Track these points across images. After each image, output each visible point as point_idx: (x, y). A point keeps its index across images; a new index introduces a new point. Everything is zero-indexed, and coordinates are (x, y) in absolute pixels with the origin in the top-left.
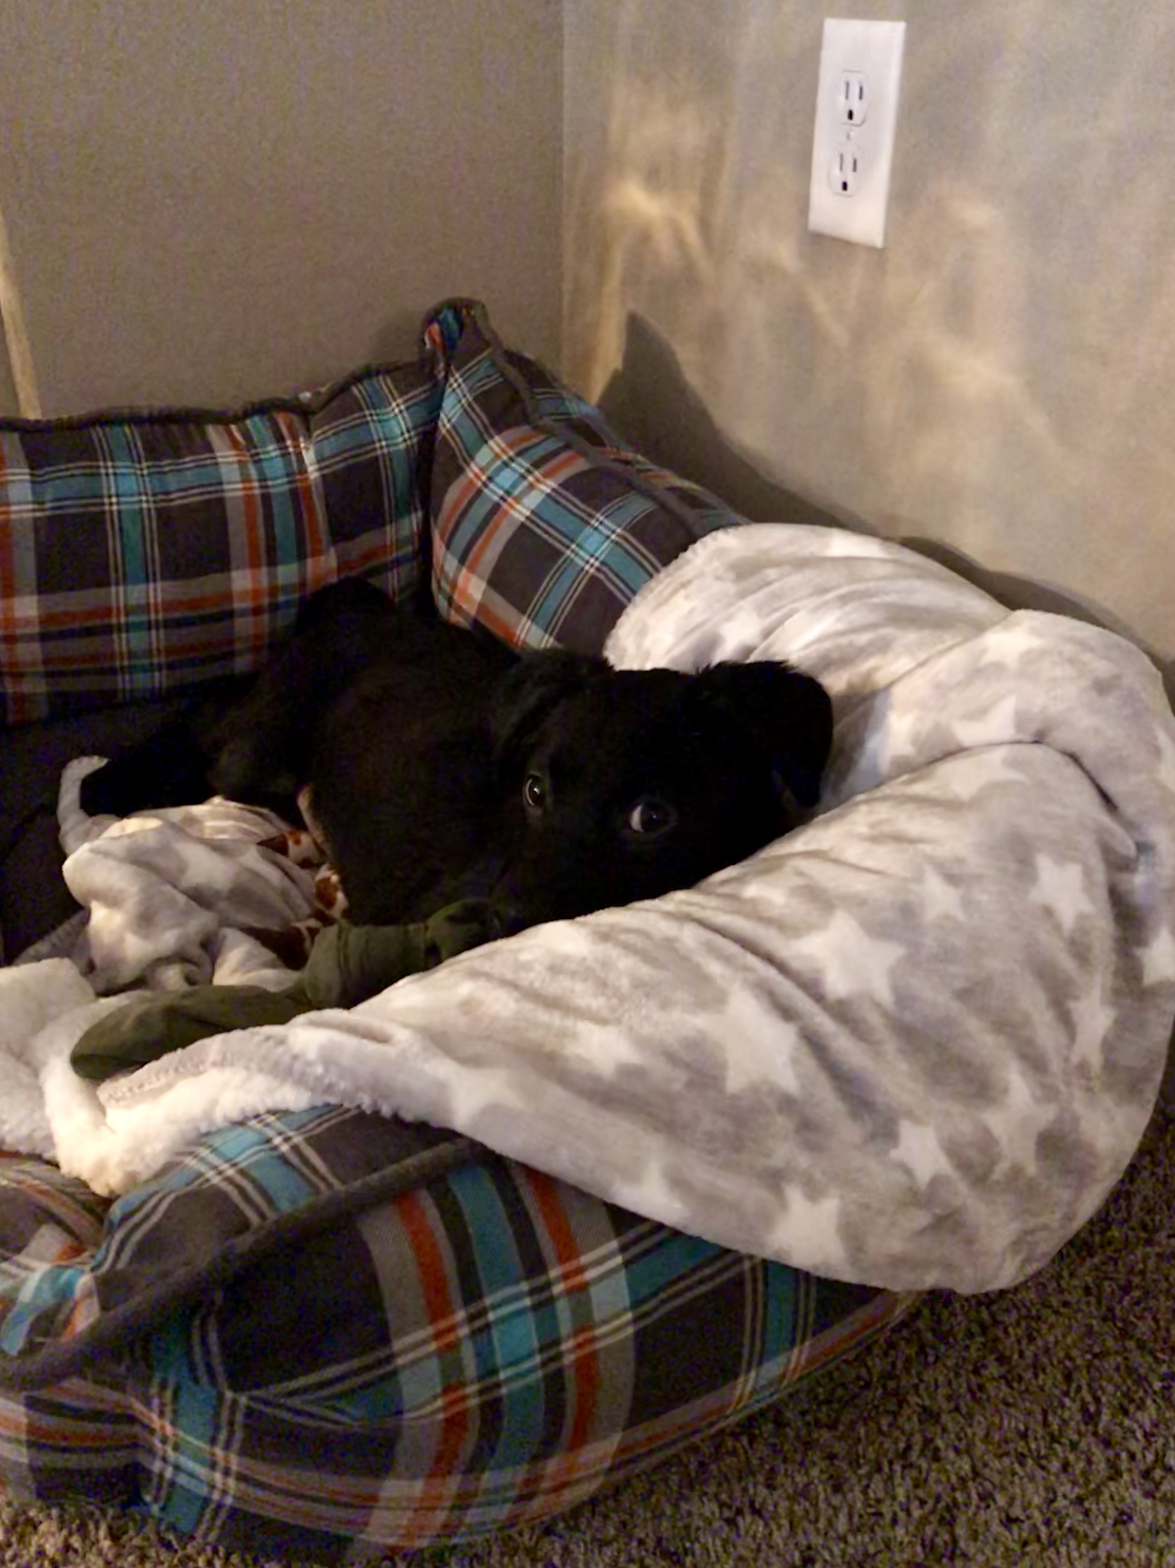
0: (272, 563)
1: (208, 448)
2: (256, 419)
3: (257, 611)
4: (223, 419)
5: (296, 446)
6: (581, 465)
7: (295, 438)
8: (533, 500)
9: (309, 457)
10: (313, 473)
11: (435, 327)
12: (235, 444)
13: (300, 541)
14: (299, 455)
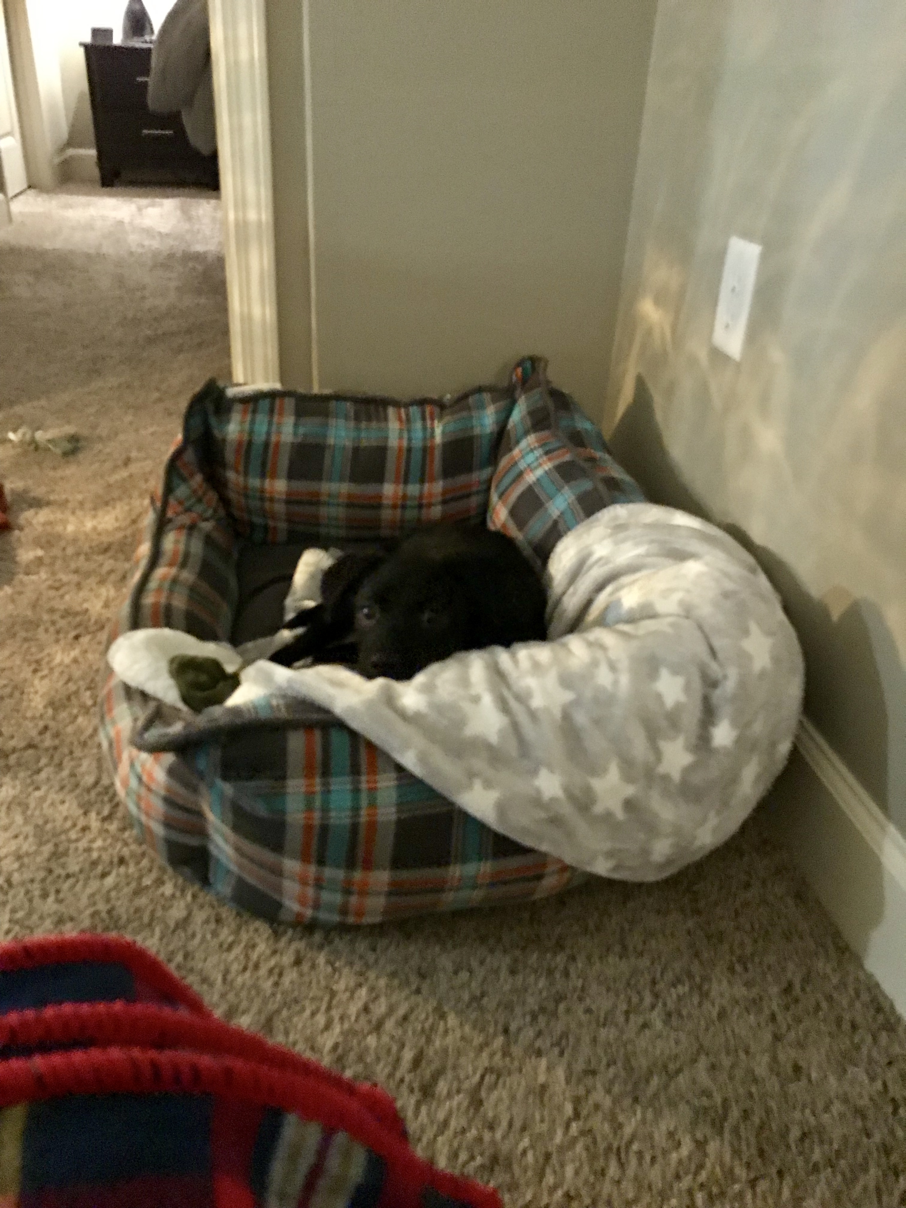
0: (406, 482)
1: (386, 419)
2: (415, 408)
3: (394, 507)
4: (397, 404)
5: (432, 424)
6: (567, 457)
7: (432, 419)
8: (539, 472)
9: (438, 431)
10: (438, 439)
11: (520, 370)
12: (400, 419)
13: (423, 474)
14: (433, 429)
